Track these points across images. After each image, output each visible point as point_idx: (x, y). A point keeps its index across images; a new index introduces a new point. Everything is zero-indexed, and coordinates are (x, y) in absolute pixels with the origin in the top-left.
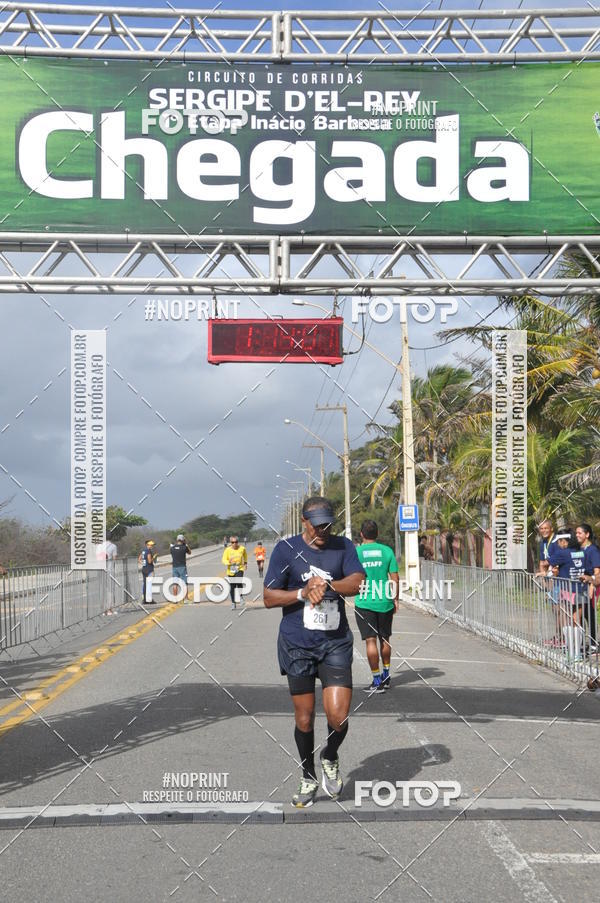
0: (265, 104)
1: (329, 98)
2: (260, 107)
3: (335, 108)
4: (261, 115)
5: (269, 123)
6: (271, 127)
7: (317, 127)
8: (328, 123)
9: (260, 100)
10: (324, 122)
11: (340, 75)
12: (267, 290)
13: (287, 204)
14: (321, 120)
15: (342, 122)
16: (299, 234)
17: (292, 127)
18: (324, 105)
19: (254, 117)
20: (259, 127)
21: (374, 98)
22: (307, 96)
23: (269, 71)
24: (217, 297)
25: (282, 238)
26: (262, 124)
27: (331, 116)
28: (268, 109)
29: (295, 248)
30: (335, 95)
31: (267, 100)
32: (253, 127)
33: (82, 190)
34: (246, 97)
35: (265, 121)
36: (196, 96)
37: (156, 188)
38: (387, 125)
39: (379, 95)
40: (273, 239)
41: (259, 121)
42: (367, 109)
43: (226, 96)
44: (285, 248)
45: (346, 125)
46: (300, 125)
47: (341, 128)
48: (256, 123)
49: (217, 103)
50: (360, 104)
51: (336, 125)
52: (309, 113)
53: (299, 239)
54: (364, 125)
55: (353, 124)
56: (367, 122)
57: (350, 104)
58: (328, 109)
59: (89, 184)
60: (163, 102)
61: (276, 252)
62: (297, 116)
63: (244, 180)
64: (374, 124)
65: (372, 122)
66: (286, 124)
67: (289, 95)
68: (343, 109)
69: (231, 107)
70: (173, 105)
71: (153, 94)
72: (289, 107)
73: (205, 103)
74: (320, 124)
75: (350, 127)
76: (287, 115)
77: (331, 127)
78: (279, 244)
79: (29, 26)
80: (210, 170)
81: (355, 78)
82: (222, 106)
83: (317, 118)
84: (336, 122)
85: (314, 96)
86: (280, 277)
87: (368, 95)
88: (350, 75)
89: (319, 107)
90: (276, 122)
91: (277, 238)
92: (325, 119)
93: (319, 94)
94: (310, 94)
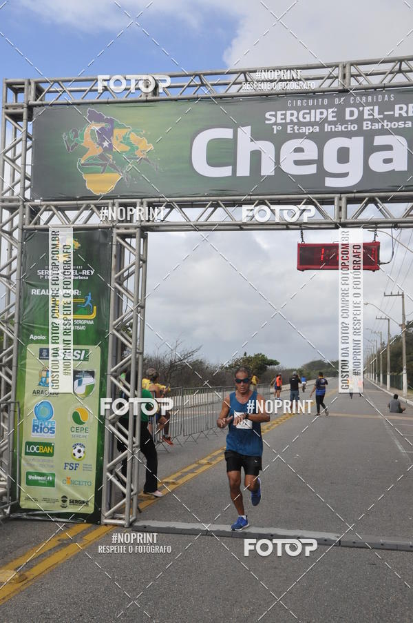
0: (333, 117)
1: (373, 110)
2: (330, 118)
3: (376, 115)
4: (330, 123)
5: (335, 127)
6: (336, 130)
7: (365, 128)
8: (372, 125)
9: (330, 114)
10: (369, 125)
11: (380, 96)
12: (333, 226)
13: (345, 175)
14: (367, 124)
15: (380, 124)
16: (352, 192)
17: (349, 129)
18: (369, 115)
19: (326, 125)
20: (329, 130)
21: (401, 109)
22: (359, 110)
23: (335, 97)
24: (304, 231)
25: (342, 195)
26: (331, 128)
27: (374, 121)
28: (335, 119)
29: (350, 201)
30: (376, 108)
31: (334, 114)
32: (326, 130)
33: (226, 172)
34: (322, 113)
35: (333, 127)
36: (292, 115)
37: (267, 169)
38: (409, 124)
39: (404, 107)
40: (336, 196)
41: (330, 127)
42: (397, 115)
43: (310, 113)
44: (344, 200)
45: (383, 125)
46: (354, 127)
47: (380, 128)
48: (327, 128)
49: (304, 118)
50: (392, 113)
51: (377, 126)
52: (360, 120)
53: (353, 195)
54: (395, 125)
55: (387, 125)
56: (396, 123)
57: (385, 113)
58: (371, 117)
59: (230, 168)
60: (273, 120)
61: (339, 203)
62: (353, 122)
63: (319, 162)
64: (401, 125)
65: (400, 123)
66: (345, 128)
67: (348, 110)
68: (382, 116)
69: (313, 120)
70: (279, 121)
71: (267, 115)
72: (348, 117)
73: (297, 118)
74: (366, 126)
75: (385, 127)
76: (346, 122)
77: (373, 128)
78: (340, 199)
79: (200, 83)
80: (300, 156)
81: (389, 98)
82: (308, 120)
83: (365, 123)
84: (377, 124)
85: (363, 110)
86: (340, 218)
87: (397, 107)
88: (386, 96)
89: (366, 116)
90: (340, 126)
91: (339, 195)
92: (370, 123)
93: (366, 109)
94: (361, 109)
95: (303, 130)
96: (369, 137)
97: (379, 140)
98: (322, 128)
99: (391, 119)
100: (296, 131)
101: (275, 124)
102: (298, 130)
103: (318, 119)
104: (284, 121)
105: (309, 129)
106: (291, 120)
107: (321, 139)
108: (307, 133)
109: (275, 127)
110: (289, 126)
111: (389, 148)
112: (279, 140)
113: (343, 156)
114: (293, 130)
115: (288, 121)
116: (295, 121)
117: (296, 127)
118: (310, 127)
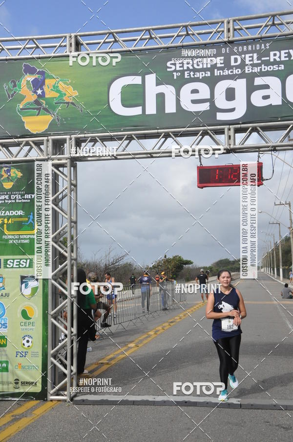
0: (221, 63)
1: (252, 57)
2: (219, 65)
3: (256, 61)
4: (219, 69)
5: (223, 72)
6: (224, 74)
7: (247, 72)
8: (252, 69)
9: (219, 61)
10: (250, 69)
11: (258, 46)
12: (224, 151)
13: (233, 110)
14: (248, 68)
15: (259, 68)
16: (239, 124)
17: (234, 73)
18: (250, 61)
19: (216, 70)
20: (218, 74)
21: (275, 55)
22: (241, 57)
23: (223, 47)
25: (231, 126)
26: (220, 73)
27: (253, 65)
28: (223, 65)
29: (237, 131)
30: (255, 55)
31: (222, 61)
32: (216, 75)
33: (137, 111)
34: (212, 61)
35: (221, 71)
36: (188, 63)
37: (170, 108)
38: (282, 67)
39: (278, 53)
40: (226, 127)
41: (219, 72)
42: (272, 60)
43: (202, 61)
44: (232, 131)
45: (261, 69)
46: (238, 71)
47: (259, 71)
48: (217, 73)
49: (198, 65)
50: (268, 58)
51: (256, 70)
52: (243, 65)
53: (239, 126)
54: (270, 68)
55: (265, 69)
56: (272, 67)
57: (263, 59)
58: (252, 62)
59: (140, 108)
60: (173, 67)
61: (228, 133)
62: (237, 67)
63: (211, 100)
64: (276, 68)
65: (274, 67)
66: (231, 72)
67: (233, 58)
68: (260, 62)
69: (205, 66)
70: (178, 69)
71: (168, 64)
72: (233, 63)
73: (193, 66)
74: (248, 70)
75: (263, 70)
76: (232, 67)
77: (253, 71)
78: (229, 129)
79: (114, 40)
80: (196, 97)
81: (265, 46)
82: (201, 67)
83: (246, 67)
84: (256, 68)
85: (245, 57)
86: (230, 145)
87: (272, 53)
88: (263, 45)
89: (247, 62)
90: (227, 71)
91: (228, 126)
92: (251, 67)
93: (247, 56)
94: (243, 56)
95: (198, 75)
96: (250, 78)
97: (258, 81)
98: (212, 73)
99: (267, 63)
100: (192, 76)
101: (175, 71)
102: (194, 75)
103: (209, 66)
104: (182, 69)
105: (202, 74)
106: (188, 67)
107: (212, 82)
108: (201, 78)
109: (175, 73)
110: (186, 73)
111: (267, 87)
112: (179, 84)
113: (230, 94)
114: (190, 75)
115: (185, 68)
116: (191, 68)
117: (192, 73)
118: (203, 73)
